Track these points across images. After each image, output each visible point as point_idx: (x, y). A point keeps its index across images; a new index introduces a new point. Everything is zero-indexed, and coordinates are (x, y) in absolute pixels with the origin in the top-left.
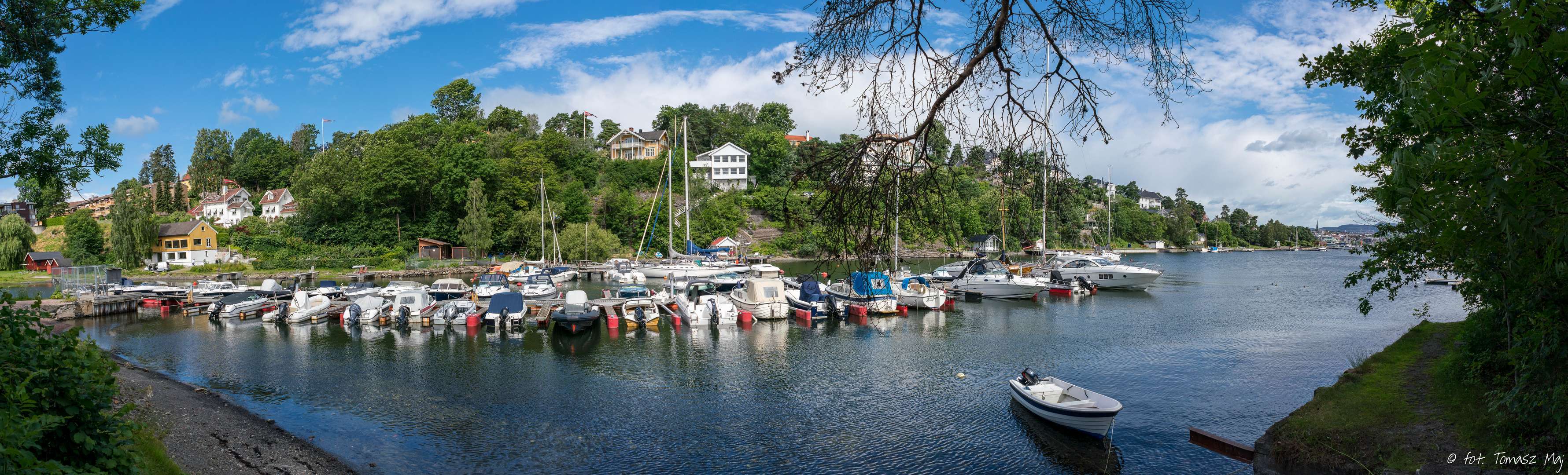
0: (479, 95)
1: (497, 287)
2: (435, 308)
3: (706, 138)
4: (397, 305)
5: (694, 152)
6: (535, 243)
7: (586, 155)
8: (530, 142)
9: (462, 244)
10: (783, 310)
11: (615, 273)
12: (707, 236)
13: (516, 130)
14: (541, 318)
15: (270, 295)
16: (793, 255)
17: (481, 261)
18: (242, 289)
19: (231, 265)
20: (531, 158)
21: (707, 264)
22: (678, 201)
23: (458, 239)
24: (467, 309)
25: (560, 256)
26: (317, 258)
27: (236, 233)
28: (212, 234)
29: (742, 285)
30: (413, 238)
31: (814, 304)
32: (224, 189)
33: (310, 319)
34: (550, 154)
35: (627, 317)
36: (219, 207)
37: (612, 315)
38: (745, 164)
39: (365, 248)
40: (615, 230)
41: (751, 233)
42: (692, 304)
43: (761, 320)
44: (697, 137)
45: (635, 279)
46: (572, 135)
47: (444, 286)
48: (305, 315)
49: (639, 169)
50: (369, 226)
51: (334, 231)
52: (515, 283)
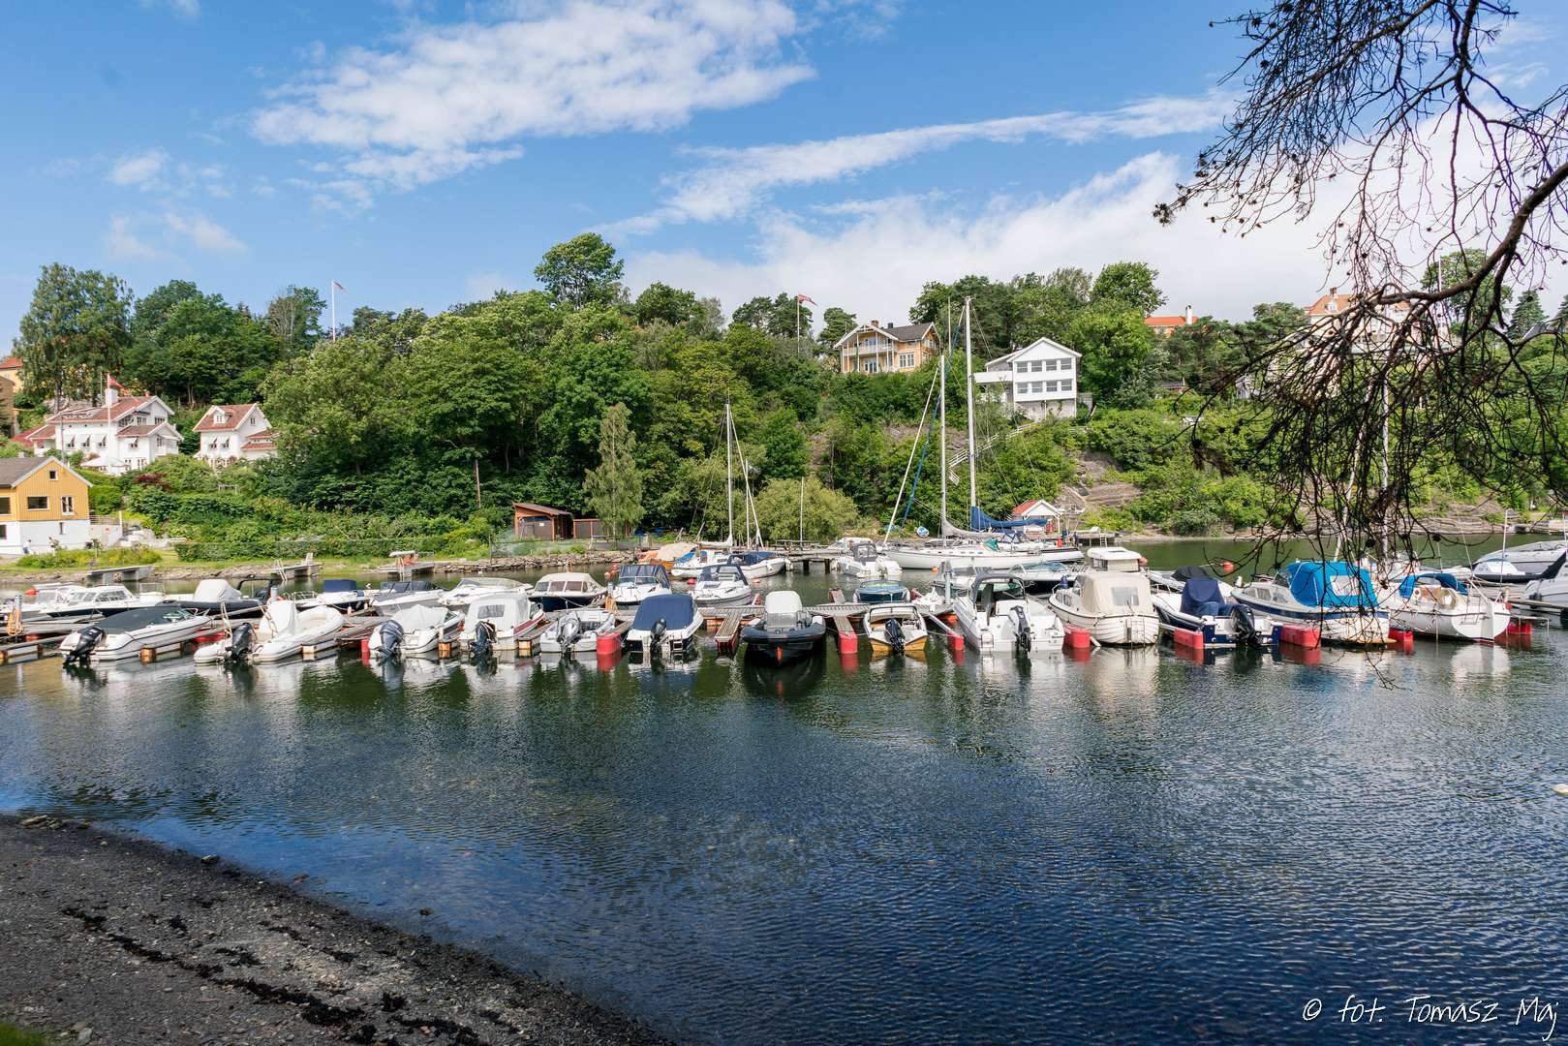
0: (621, 262)
1: (649, 587)
2: (541, 623)
3: (1001, 334)
4: (472, 621)
5: (982, 355)
6: (715, 513)
7: (801, 366)
8: (707, 344)
9: (592, 514)
10: (1149, 630)
11: (848, 562)
12: (1006, 500)
13: (684, 323)
14: (723, 638)
15: (214, 610)
16: (1164, 531)
17: (625, 544)
18: (149, 599)
19: (124, 552)
20: (709, 370)
21: (1007, 546)
22: (956, 441)
23: (584, 505)
24: (599, 624)
25: (758, 534)
26: (318, 539)
27: (138, 487)
28: (80, 490)
29: (1071, 584)
30: (504, 502)
31: (1209, 620)
32: (110, 397)
33: (301, 653)
34: (740, 364)
35: (872, 635)
36: (95, 432)
37: (847, 632)
38: (1071, 374)
39: (413, 519)
40: (849, 491)
41: (1085, 494)
42: (983, 616)
43: (1106, 645)
44: (986, 332)
45: (883, 572)
46: (776, 333)
47: (558, 586)
48: (289, 645)
49: (888, 389)
50: (421, 481)
51: (352, 488)
52: (684, 579)
